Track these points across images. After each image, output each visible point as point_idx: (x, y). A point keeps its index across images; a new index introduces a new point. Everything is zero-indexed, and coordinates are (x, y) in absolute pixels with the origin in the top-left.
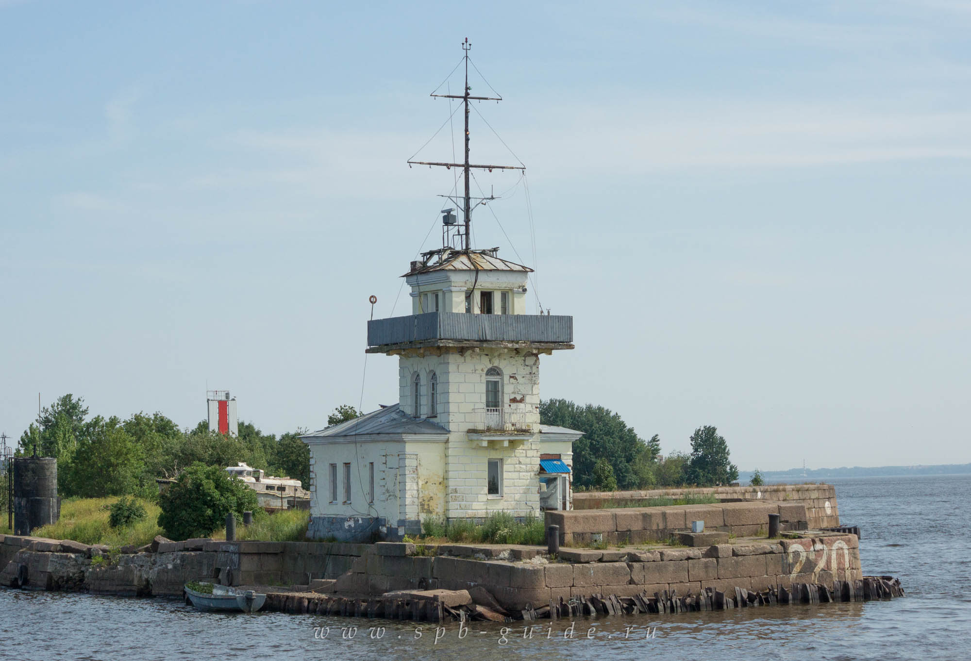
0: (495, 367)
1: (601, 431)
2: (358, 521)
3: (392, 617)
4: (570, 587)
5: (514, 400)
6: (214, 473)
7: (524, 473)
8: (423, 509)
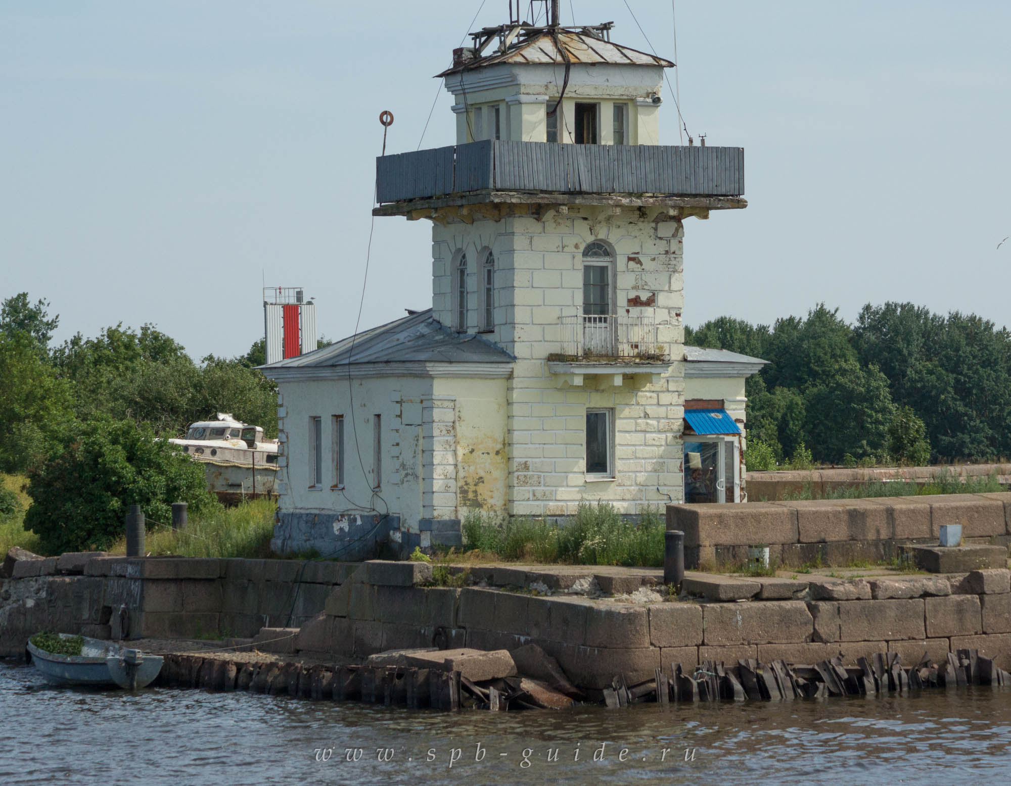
0: (601, 240)
1: (974, 357)
2: (355, 520)
3: (373, 699)
4: (698, 646)
5: (635, 302)
6: (126, 433)
7: (654, 435)
8: (465, 499)
